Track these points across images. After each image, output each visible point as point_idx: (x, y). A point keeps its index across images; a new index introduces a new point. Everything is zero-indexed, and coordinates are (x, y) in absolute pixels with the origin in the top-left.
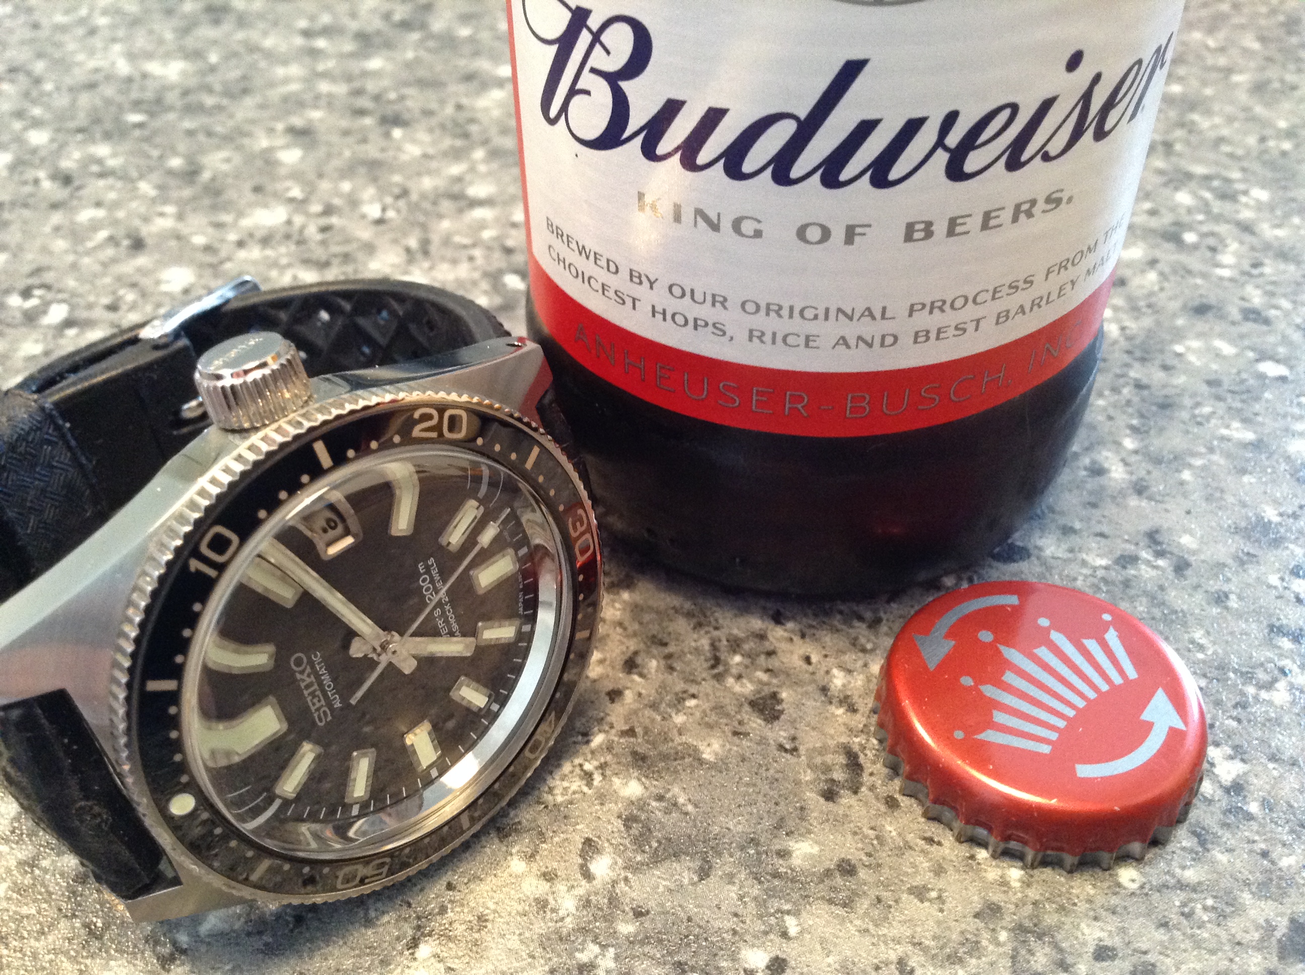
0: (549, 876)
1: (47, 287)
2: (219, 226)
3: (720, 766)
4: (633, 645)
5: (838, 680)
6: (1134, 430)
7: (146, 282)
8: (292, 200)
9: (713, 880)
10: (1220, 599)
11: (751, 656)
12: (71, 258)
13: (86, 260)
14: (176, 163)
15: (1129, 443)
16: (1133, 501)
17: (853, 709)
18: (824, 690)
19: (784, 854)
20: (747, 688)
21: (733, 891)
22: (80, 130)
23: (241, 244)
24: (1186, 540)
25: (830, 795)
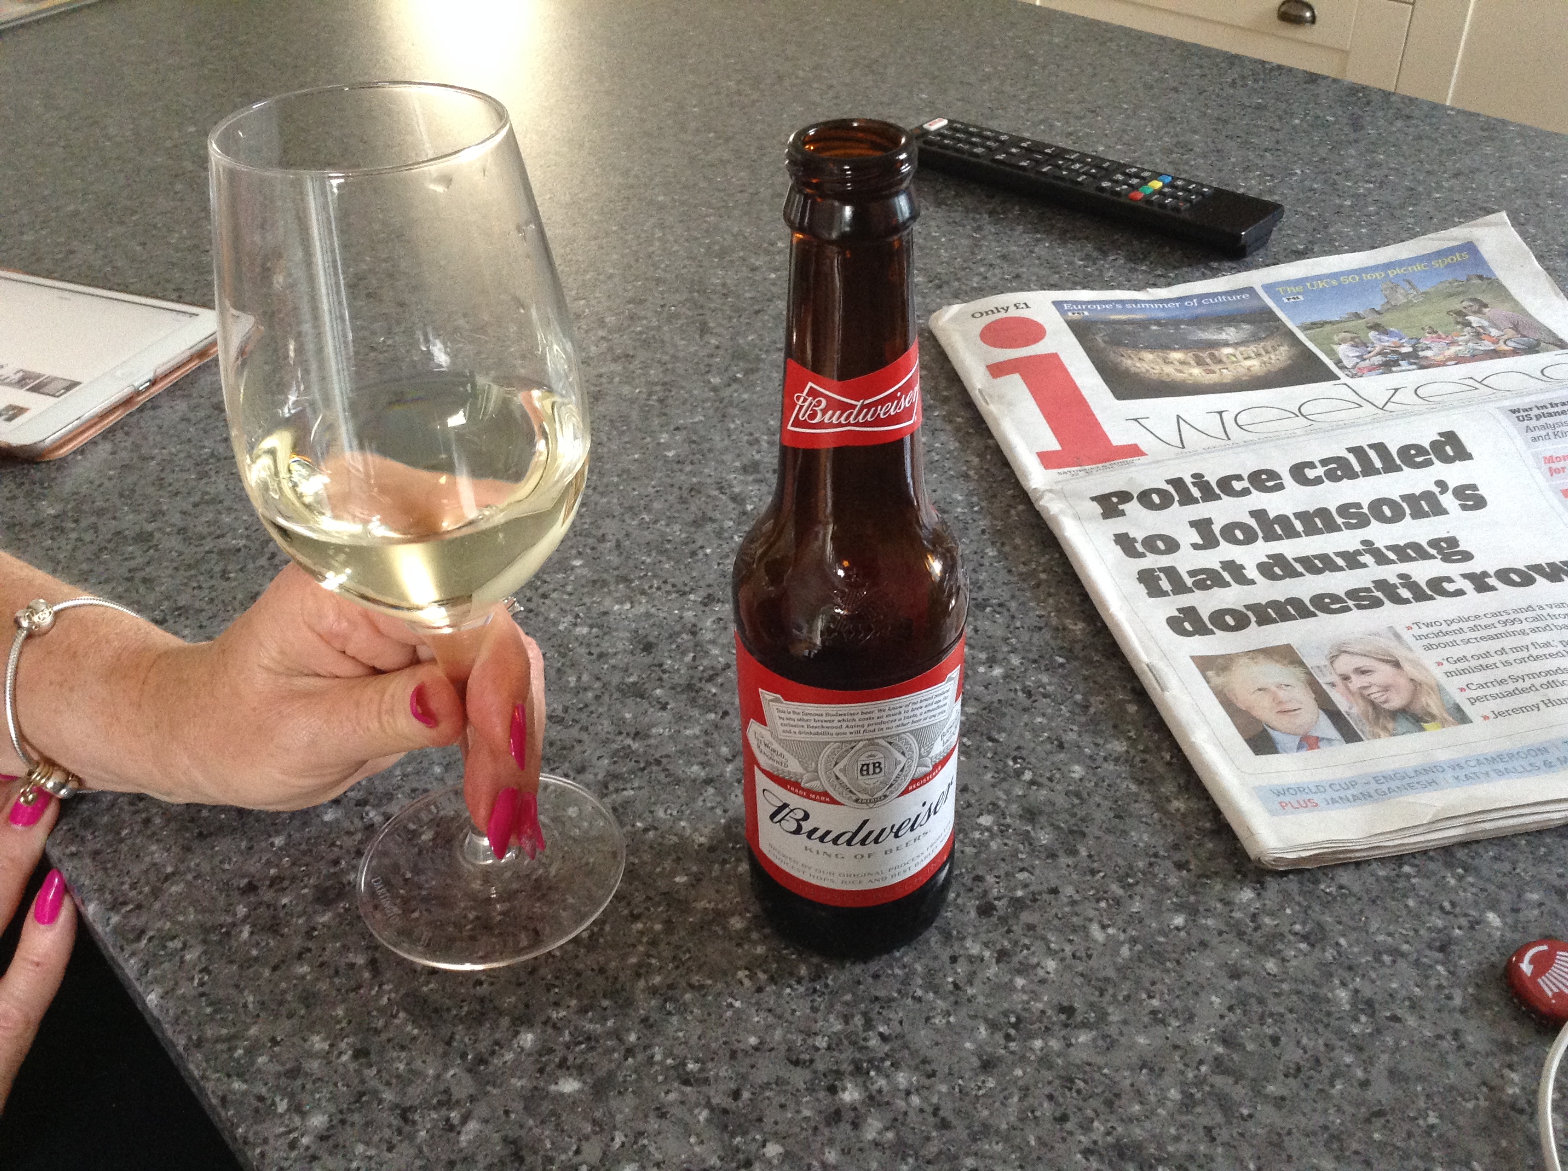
0: (1186, 1065)
1: (1023, 759)
2: (1097, 745)
3: (1252, 1054)
4: (1233, 1002)
5: (1305, 1041)
6: (1477, 985)
7: (1064, 769)
8: (1130, 738)
9: (1239, 1086)
10: (1468, 1064)
11: (1276, 1021)
12: (1032, 745)
13: (1039, 748)
14: (1078, 697)
15: (1471, 990)
16: (1457, 1015)
17: (1305, 1052)
18: (1298, 1042)
19: (1264, 1087)
20: (1270, 1031)
21: (1244, 1091)
22: (1035, 661)
23: (1105, 759)
24: (1470, 1039)
25: (1286, 1076)
